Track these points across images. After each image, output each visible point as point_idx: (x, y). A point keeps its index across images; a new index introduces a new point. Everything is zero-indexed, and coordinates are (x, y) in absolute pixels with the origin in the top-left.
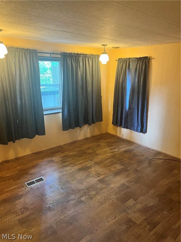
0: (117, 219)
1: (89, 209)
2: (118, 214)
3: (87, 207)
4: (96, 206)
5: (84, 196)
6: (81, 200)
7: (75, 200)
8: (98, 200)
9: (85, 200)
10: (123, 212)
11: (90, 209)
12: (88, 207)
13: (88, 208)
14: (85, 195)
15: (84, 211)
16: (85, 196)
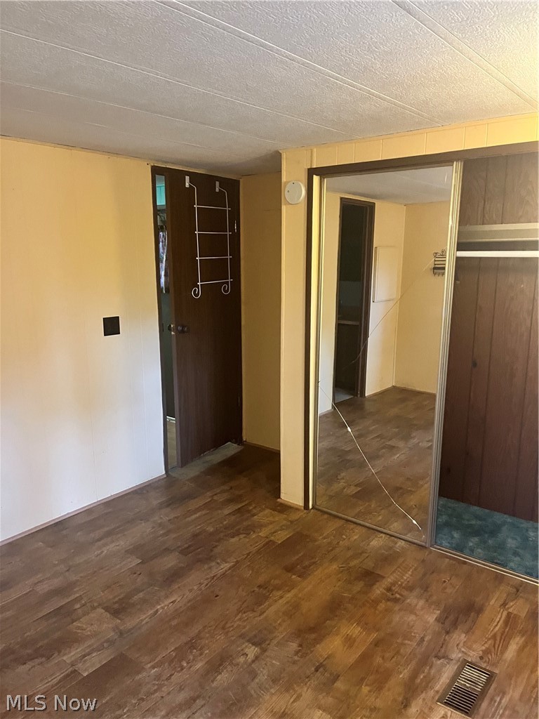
0: (151, 612)
1: (227, 622)
2: (144, 622)
3: (235, 626)
4: (208, 635)
5: (253, 661)
6: (256, 647)
7: (275, 642)
8: (201, 654)
9: (244, 646)
10: (129, 630)
11: (224, 623)
12: (232, 629)
13: (228, 625)
14: (250, 665)
15: (238, 617)
16: (250, 660)
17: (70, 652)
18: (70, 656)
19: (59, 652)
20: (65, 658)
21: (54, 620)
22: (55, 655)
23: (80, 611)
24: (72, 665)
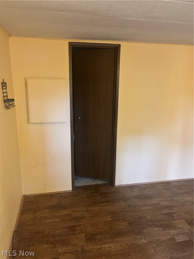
17: (172, 231)
18: (173, 232)
19: (169, 229)
20: (171, 232)
21: (167, 216)
22: (167, 229)
23: (176, 217)
24: (173, 236)
